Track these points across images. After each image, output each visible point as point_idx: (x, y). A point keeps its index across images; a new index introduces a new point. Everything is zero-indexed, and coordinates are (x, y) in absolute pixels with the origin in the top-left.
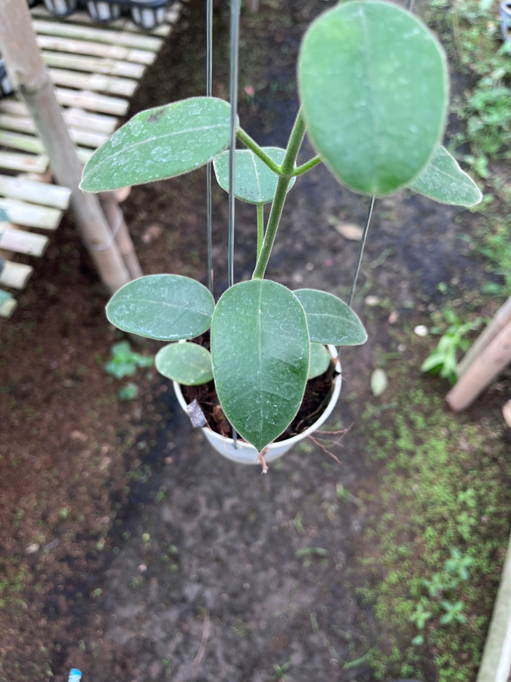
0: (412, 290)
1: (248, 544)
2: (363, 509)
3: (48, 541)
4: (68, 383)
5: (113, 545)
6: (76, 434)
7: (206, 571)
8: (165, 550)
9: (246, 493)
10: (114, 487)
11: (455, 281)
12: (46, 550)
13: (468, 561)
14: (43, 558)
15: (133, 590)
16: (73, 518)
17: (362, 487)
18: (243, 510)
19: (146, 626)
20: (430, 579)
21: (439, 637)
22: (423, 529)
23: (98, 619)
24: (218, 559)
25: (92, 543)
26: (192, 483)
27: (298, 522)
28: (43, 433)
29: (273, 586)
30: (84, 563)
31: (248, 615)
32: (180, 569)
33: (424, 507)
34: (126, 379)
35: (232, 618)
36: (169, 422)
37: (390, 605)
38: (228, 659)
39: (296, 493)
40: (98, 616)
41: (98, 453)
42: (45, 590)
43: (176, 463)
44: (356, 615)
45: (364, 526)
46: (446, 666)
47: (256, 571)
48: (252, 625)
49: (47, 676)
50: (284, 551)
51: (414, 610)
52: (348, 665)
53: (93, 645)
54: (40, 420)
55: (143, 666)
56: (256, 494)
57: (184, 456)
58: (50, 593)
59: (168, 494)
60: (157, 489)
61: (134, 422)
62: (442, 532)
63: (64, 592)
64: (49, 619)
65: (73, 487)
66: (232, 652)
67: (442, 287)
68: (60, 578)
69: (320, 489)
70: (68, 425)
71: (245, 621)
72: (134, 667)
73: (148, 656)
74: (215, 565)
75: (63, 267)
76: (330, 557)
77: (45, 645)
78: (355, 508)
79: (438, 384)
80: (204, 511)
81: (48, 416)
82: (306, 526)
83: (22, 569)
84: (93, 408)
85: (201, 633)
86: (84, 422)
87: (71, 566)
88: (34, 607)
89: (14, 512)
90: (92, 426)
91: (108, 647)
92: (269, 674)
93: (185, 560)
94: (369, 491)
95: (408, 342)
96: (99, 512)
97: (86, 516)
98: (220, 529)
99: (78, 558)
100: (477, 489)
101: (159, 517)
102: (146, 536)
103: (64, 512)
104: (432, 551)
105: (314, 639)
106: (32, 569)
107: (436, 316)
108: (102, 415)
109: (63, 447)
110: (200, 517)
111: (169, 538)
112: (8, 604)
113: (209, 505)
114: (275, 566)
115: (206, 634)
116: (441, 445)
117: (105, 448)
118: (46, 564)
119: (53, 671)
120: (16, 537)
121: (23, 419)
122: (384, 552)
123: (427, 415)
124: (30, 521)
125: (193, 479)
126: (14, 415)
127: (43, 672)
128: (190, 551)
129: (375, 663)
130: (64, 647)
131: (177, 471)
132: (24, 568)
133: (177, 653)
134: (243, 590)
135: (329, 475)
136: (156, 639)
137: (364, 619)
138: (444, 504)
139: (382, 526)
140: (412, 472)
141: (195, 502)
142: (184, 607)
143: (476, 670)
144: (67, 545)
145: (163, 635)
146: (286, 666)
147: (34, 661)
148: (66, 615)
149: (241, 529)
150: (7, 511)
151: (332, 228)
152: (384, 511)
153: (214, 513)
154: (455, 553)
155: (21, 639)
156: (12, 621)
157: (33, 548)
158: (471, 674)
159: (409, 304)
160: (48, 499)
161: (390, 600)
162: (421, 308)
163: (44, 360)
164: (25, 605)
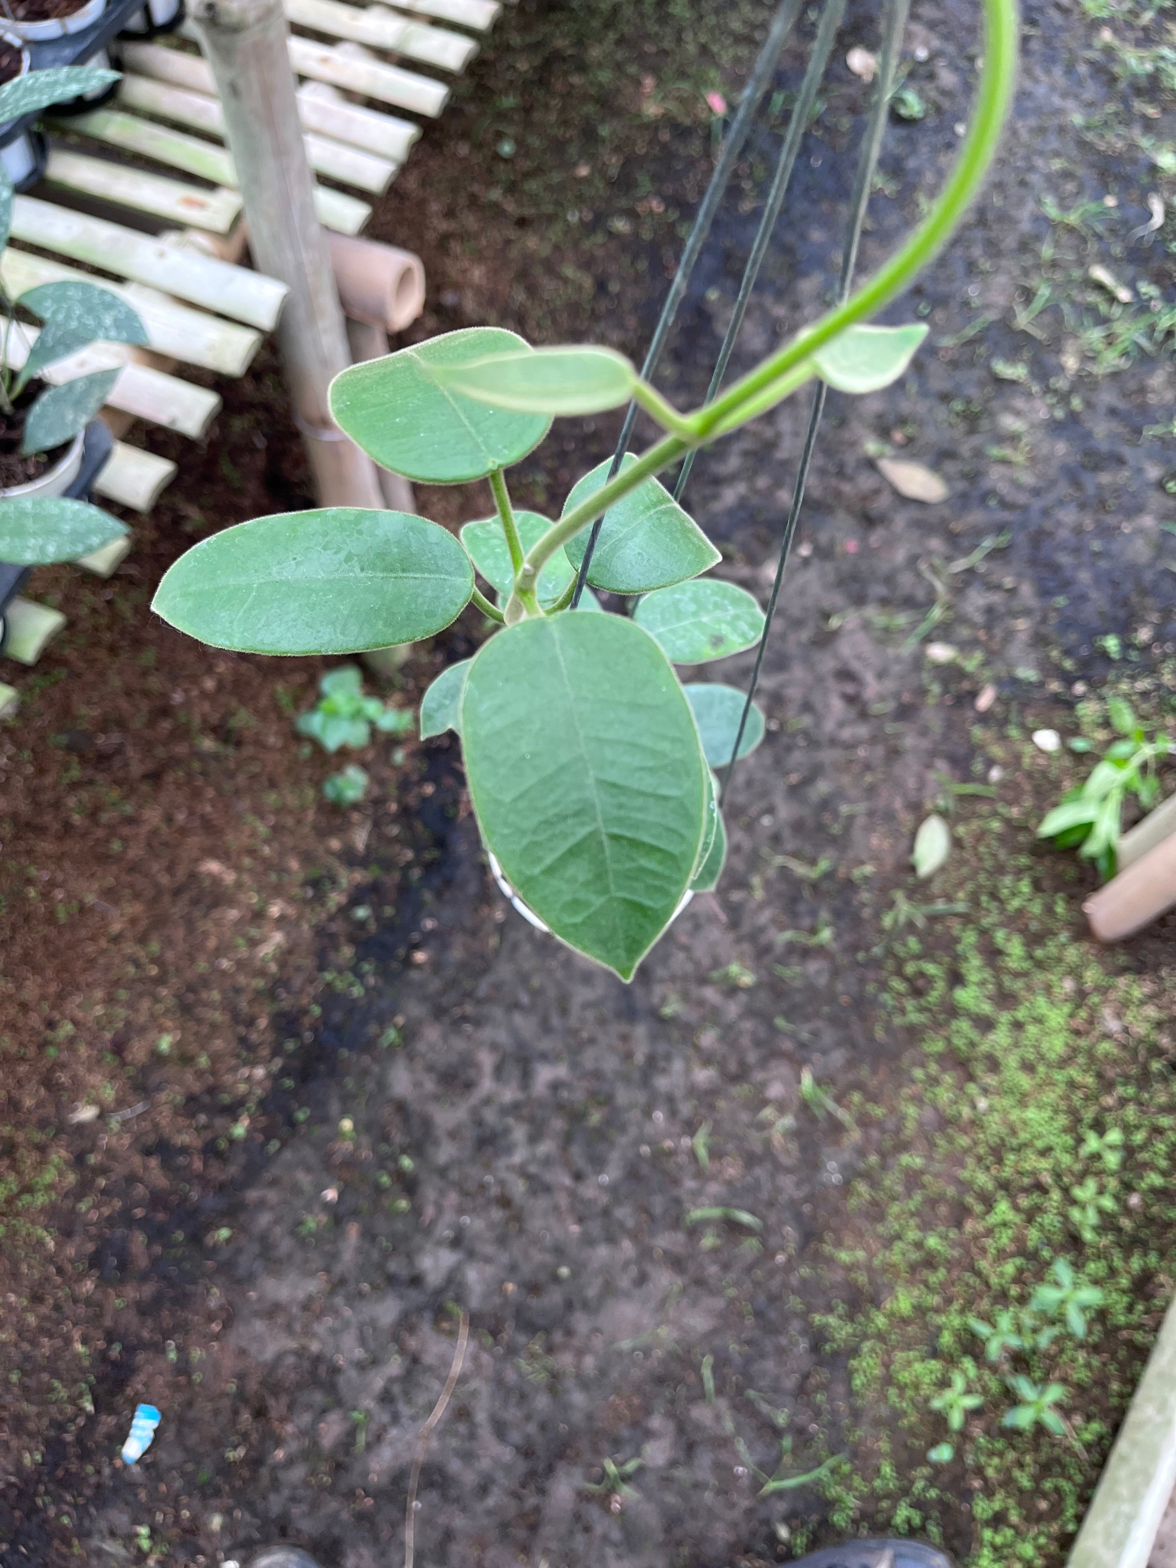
0: (1039, 640)
1: (578, 1177)
2: (855, 1135)
3: (121, 1103)
4: (208, 744)
5: (269, 1133)
6: (213, 866)
7: (473, 1223)
8: (386, 1161)
9: (588, 1059)
10: (286, 1002)
11: (1144, 635)
12: (114, 1123)
13: (1091, 1296)
14: (104, 1141)
15: (302, 1242)
16: (186, 1059)
17: (858, 1086)
18: (577, 1095)
19: (321, 1328)
20: (988, 1318)
21: (991, 1454)
22: (988, 1202)
23: (216, 1298)
24: (505, 1202)
25: (219, 1122)
26: (465, 1019)
27: (700, 1142)
28: (135, 852)
29: (624, 1282)
30: (198, 1164)
31: (558, 1337)
32: (416, 1211)
33: (998, 1152)
34: (344, 754)
35: (522, 1339)
36: (430, 867)
37: (887, 1365)
38: (500, 1429)
39: (704, 1076)
40: (215, 1290)
41: (258, 916)
42: (101, 1214)
43: (436, 966)
44: (806, 1377)
45: (851, 1173)
46: (998, 1520)
47: (588, 1241)
48: (565, 1360)
49: (82, 1410)
50: (658, 1204)
52: (772, 1485)
53: (197, 1354)
54: (131, 821)
55: (305, 1419)
56: (611, 1064)
57: (456, 953)
58: (110, 1221)
59: (409, 1035)
60: (383, 1020)
61: (350, 858)
62: (1031, 1215)
63: (144, 1224)
64: (103, 1282)
65: (191, 988)
66: (513, 1414)
67: (1112, 644)
68: (140, 1190)
69: (759, 1076)
70: (194, 841)
71: (550, 1350)
72: (283, 1420)
73: (318, 1398)
74: (497, 1214)
75: (226, 468)
76: (764, 1234)
77: (85, 1341)
78: (837, 1128)
79: (1071, 873)
80: (487, 1085)
81: (153, 816)
82: (715, 1154)
83: (54, 1158)
84: (259, 812)
85: (446, 1363)
86: (233, 840)
87: (167, 1166)
88: (70, 1251)
89: (51, 1025)
90: (252, 852)
91: (229, 1363)
92: (589, 1479)
93: (429, 1193)
94: (873, 1098)
95: (1014, 762)
96: (244, 1054)
97: (215, 1058)
98: (519, 1133)
99: (184, 1150)
100: (1127, 1129)
101: (382, 1085)
102: (347, 1124)
103: (165, 1043)
104: (1002, 1255)
105: (701, 1414)
106: (79, 1161)
107: (1088, 710)
108: (277, 829)
109: (177, 892)
110: (475, 1097)
111: (398, 1138)
112: (12, 1233)
113: (499, 1072)
114: (634, 1236)
115: (458, 1367)
116: (1056, 1017)
117: (275, 910)
118: (110, 1153)
119: (95, 1402)
120: (48, 1082)
121: (93, 814)
122: (889, 1242)
123: (1034, 940)
124: (83, 1051)
125: (469, 1009)
126: (71, 801)
127: (74, 1400)
128: (442, 1172)
129: (835, 1491)
130: (130, 1350)
131: (435, 985)
132: (59, 1155)
133: (386, 1398)
134: (556, 1278)
135: (787, 1045)
136: (341, 1361)
137: (823, 1387)
138: (1046, 1152)
139: (892, 1181)
140: (979, 1069)
141: (468, 1062)
142: (415, 1296)
143: (1067, 1541)
144: (164, 1118)
145: (359, 1353)
146: (631, 1466)
147: (56, 1374)
148: (144, 1278)
149: (567, 1139)
150: (35, 1020)
151: (870, 464)
152: (904, 1146)
153: (509, 1094)
154: (1062, 1269)
155: (31, 1319)
156: (15, 1275)
157: (86, 1113)
158: (1053, 1548)
159: (1027, 673)
160: (131, 1005)
161: (888, 1353)
162: (1055, 686)
163: (155, 682)
164: (51, 1245)
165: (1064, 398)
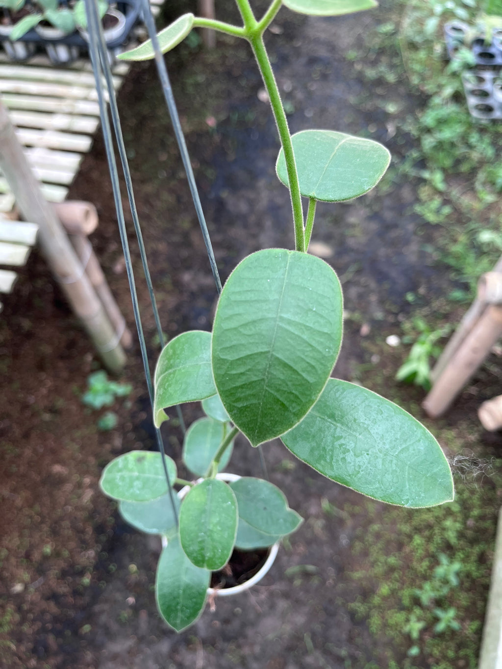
0: (381, 302)
2: (349, 523)
3: (33, 580)
4: (47, 417)
5: (100, 579)
6: (57, 468)
8: (152, 580)
10: (98, 519)
11: (422, 291)
12: (32, 589)
13: (457, 566)
14: (29, 598)
15: (122, 624)
16: (57, 554)
17: (347, 501)
19: (138, 660)
20: (421, 588)
21: (434, 645)
22: (410, 537)
23: (89, 656)
25: (77, 579)
28: (23, 469)
29: (265, 609)
30: (71, 600)
31: (241, 641)
33: (410, 516)
34: (104, 409)
35: (226, 645)
37: (383, 618)
40: (88, 652)
41: (79, 485)
42: (33, 630)
44: (350, 631)
45: (352, 539)
48: (246, 651)
50: (273, 571)
51: (408, 620)
54: (19, 456)
58: (38, 633)
61: (115, 452)
62: (429, 539)
63: (52, 631)
64: (39, 659)
65: (56, 522)
67: (410, 297)
68: (48, 617)
69: (305, 505)
70: (48, 459)
71: (239, 647)
75: (37, 302)
76: (320, 574)
78: (341, 522)
79: (414, 392)
81: (28, 452)
82: (293, 543)
83: (9, 609)
84: (73, 440)
85: (194, 663)
86: (64, 455)
87: (58, 603)
88: (23, 648)
90: (73, 458)
94: (354, 504)
95: (381, 352)
96: (84, 545)
97: (71, 552)
99: (64, 595)
100: (460, 493)
101: (146, 545)
102: (133, 567)
103: (48, 549)
104: (421, 560)
105: (309, 660)
106: (19, 609)
107: (407, 326)
108: (82, 447)
109: (44, 482)
115: (200, 663)
117: (87, 480)
118: (32, 603)
120: (1, 577)
122: (373, 564)
124: (13, 561)
134: (234, 615)
135: (313, 490)
137: (359, 634)
138: (429, 510)
139: (370, 538)
142: (174, 638)
144: (53, 583)
148: (56, 654)
152: (370, 522)
154: (444, 559)
157: (18, 588)
159: (379, 315)
160: (31, 536)
161: (383, 613)
162: (391, 319)
163: (21, 395)
164: (13, 647)
165: (369, 206)
